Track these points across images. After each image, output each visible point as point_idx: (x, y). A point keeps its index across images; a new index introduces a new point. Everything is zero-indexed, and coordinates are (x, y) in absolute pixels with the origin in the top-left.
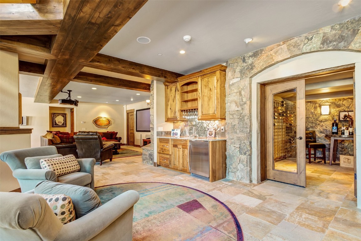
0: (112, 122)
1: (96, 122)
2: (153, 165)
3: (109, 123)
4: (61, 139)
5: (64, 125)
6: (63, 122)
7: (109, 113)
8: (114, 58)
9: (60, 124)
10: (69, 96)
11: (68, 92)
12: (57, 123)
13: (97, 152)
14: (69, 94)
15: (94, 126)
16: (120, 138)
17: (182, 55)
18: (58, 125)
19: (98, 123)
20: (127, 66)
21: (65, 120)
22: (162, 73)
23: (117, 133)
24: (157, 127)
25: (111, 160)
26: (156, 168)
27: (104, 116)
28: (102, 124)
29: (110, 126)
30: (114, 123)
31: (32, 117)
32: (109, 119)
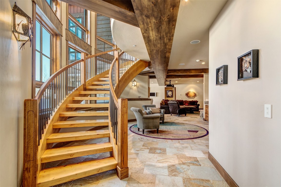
0: (197, 94)
1: (187, 95)
2: (203, 120)
3: (195, 95)
4: (165, 103)
5: (172, 96)
6: (171, 95)
7: (195, 89)
8: (176, 70)
9: (170, 96)
10: (170, 83)
11: (170, 81)
12: (169, 95)
13: (177, 110)
14: (170, 82)
15: (186, 97)
16: (199, 105)
17: (204, 64)
18: (169, 96)
19: (189, 95)
20: (183, 72)
21: (172, 94)
22: (203, 71)
23: (198, 101)
24: (205, 99)
25: (185, 116)
26: (204, 121)
27: (192, 91)
28: (191, 96)
29: (196, 97)
30: (198, 95)
31: (158, 93)
32: (195, 92)
